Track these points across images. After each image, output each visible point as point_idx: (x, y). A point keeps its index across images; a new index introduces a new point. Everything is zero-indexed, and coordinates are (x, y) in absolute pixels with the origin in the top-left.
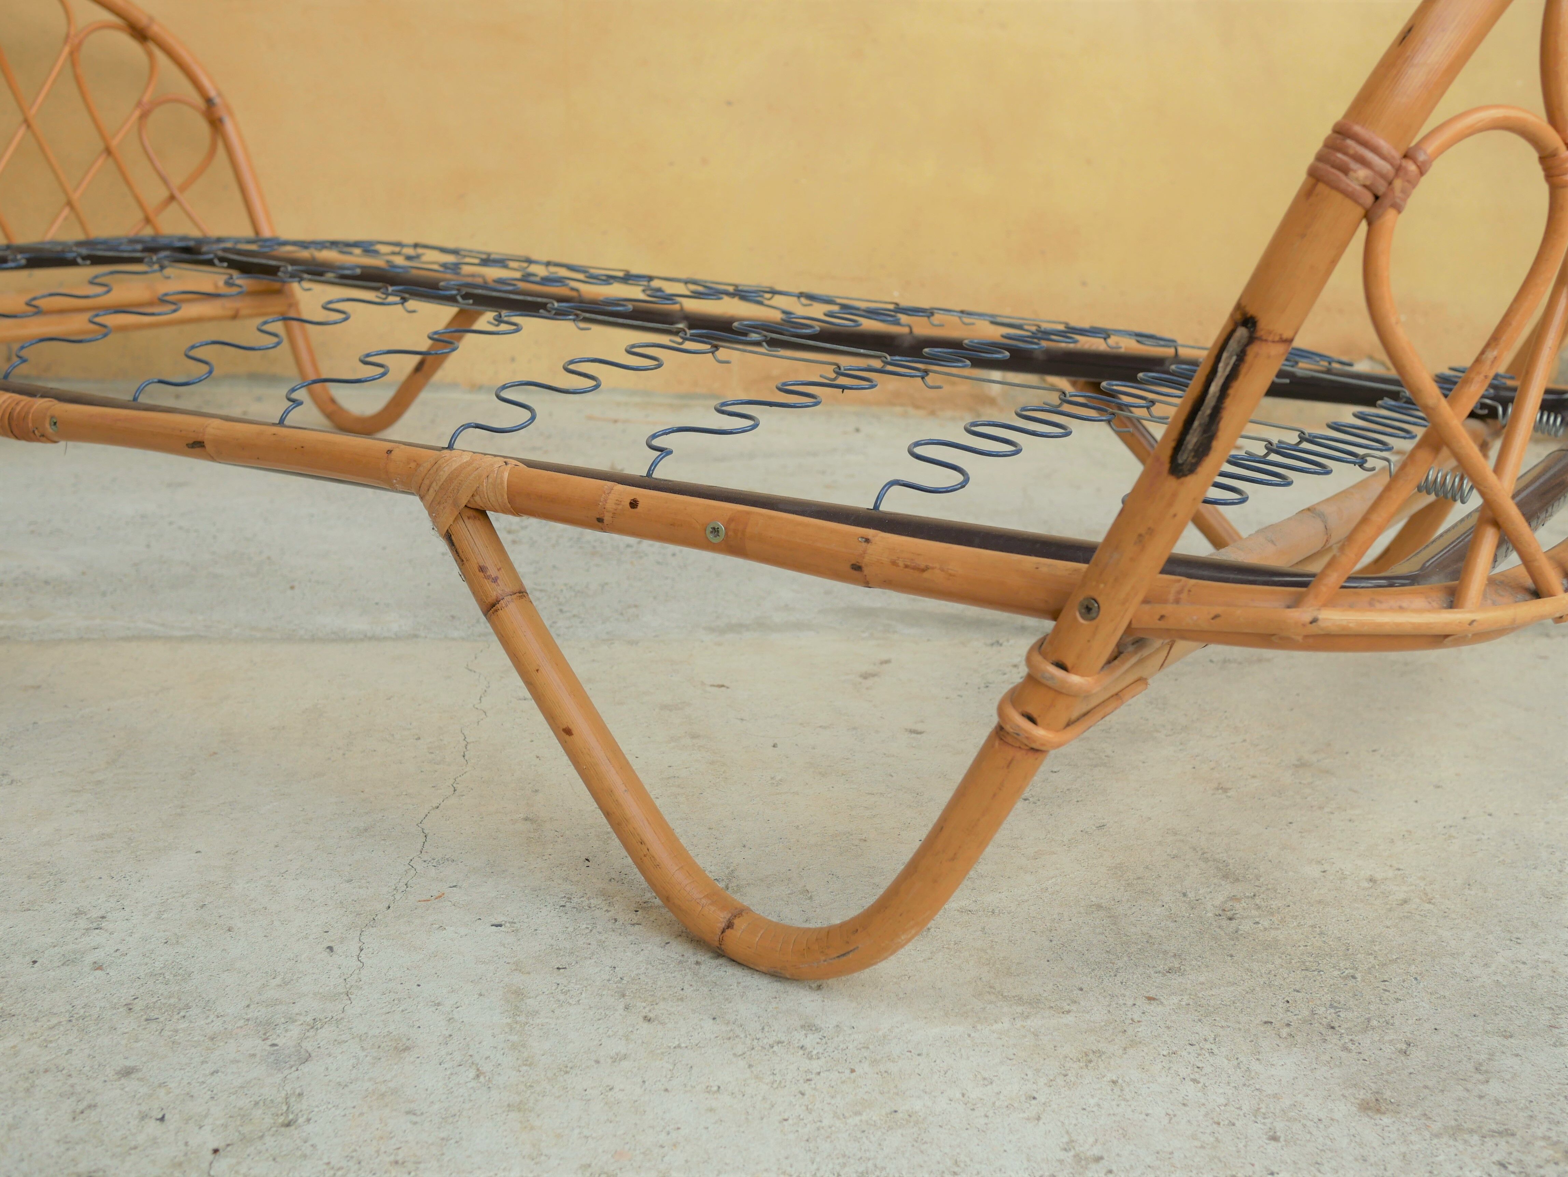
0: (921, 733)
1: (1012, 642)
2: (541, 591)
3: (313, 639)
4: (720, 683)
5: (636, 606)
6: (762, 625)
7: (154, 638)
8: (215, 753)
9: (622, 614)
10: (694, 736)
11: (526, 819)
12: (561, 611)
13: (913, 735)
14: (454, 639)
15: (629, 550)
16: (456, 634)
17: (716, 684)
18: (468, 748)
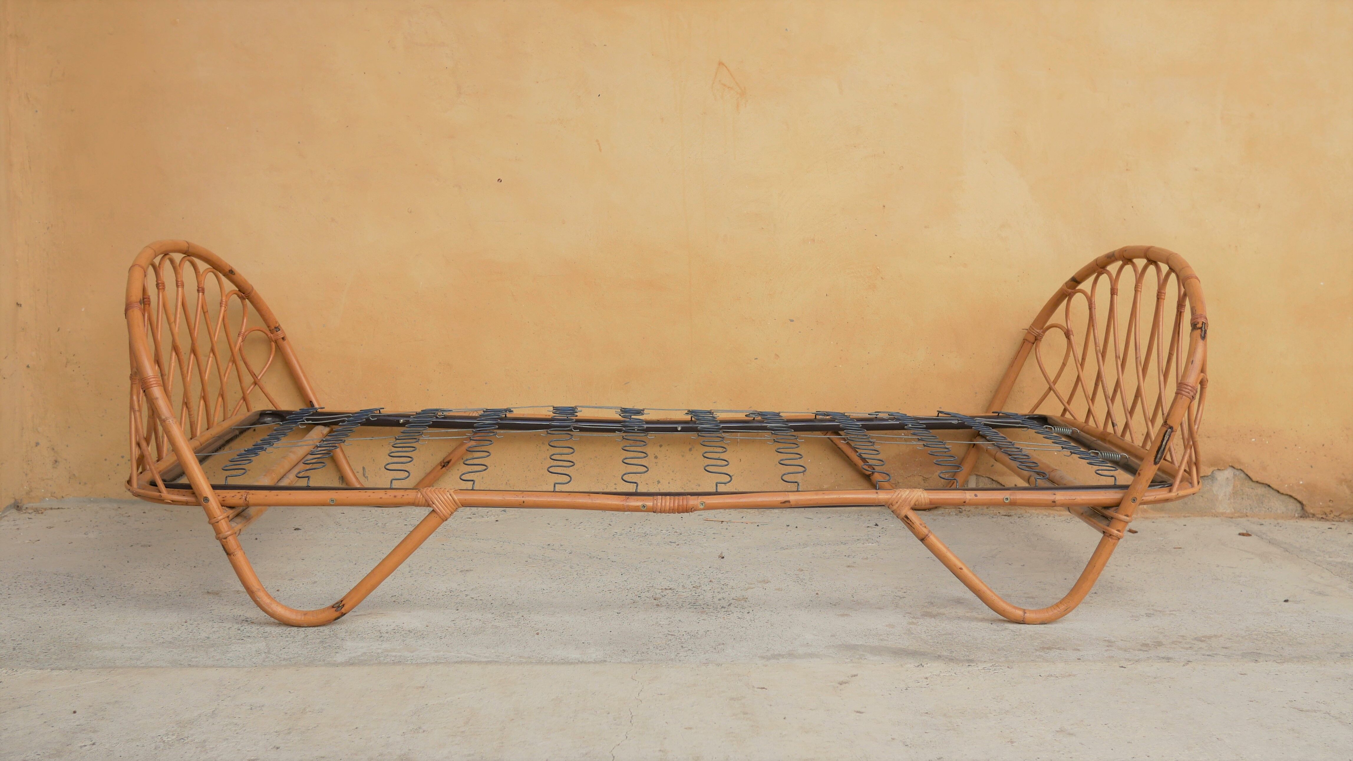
0: (862, 713)
1: (929, 665)
2: (672, 635)
3: (552, 663)
4: (763, 687)
5: (723, 644)
6: (791, 655)
7: (473, 662)
8: (513, 719)
9: (715, 649)
10: (745, 713)
11: (660, 751)
12: (682, 646)
13: (858, 714)
14: (624, 663)
15: (723, 610)
16: (626, 660)
17: (760, 687)
18: (633, 718)
